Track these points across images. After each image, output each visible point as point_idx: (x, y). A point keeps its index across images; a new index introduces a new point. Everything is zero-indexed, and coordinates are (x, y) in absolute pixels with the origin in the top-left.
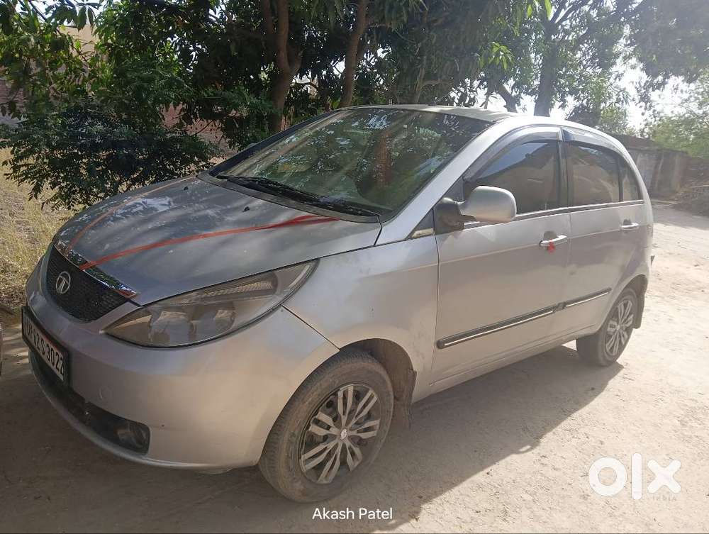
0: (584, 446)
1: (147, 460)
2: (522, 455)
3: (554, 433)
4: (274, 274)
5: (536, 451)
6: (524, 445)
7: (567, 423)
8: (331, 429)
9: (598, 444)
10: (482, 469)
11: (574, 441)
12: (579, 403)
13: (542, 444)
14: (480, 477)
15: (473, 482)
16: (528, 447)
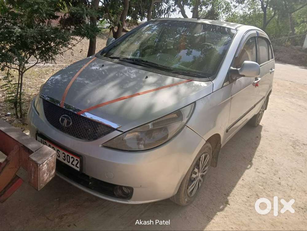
0: (268, 162)
1: (131, 202)
2: (249, 170)
3: (255, 158)
4: (180, 111)
5: (253, 167)
6: (248, 165)
7: (257, 153)
8: (197, 174)
9: (272, 161)
10: (240, 178)
11: (263, 161)
12: (257, 144)
13: (254, 164)
14: (240, 182)
15: (240, 184)
16: (250, 166)
